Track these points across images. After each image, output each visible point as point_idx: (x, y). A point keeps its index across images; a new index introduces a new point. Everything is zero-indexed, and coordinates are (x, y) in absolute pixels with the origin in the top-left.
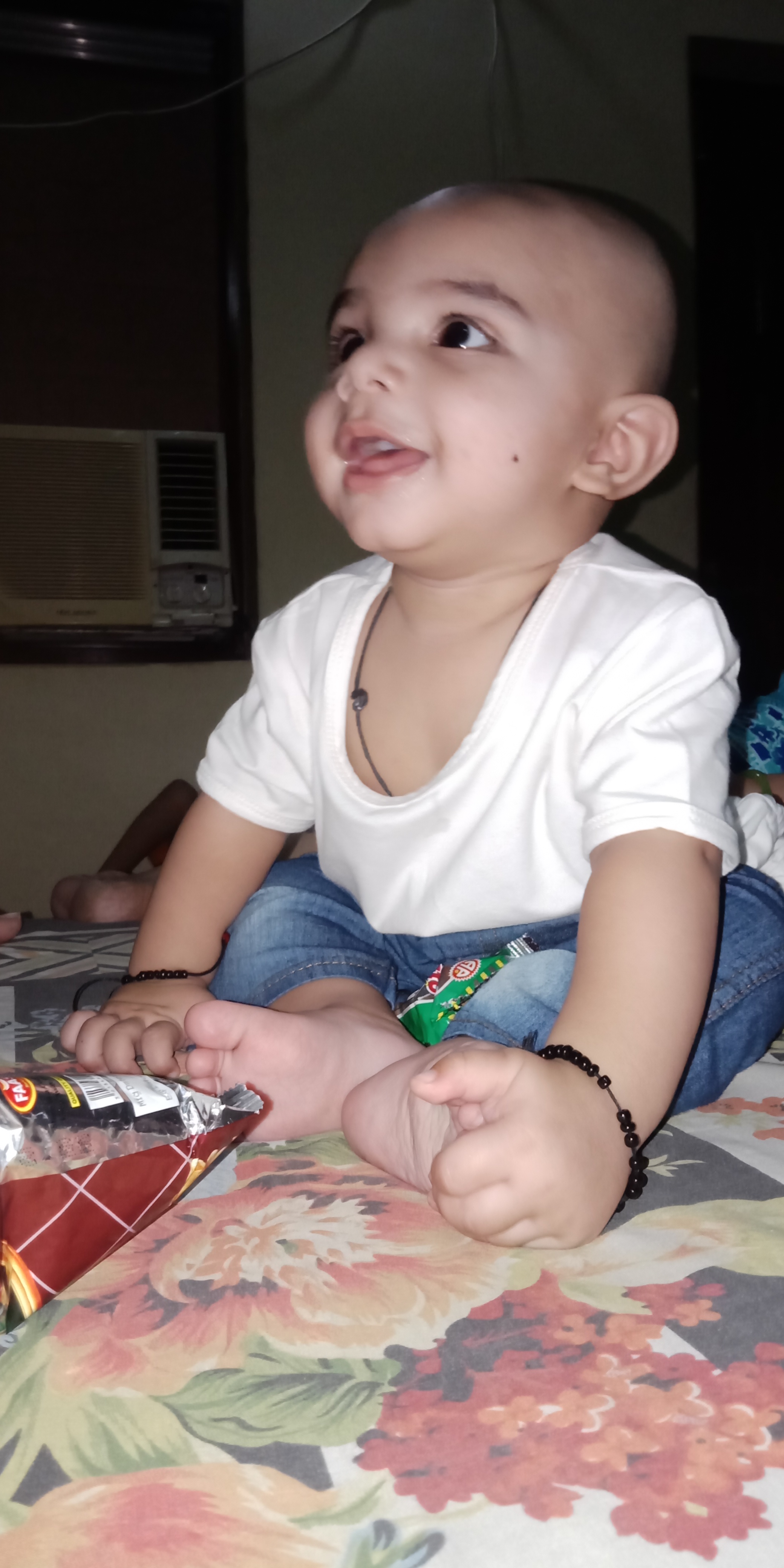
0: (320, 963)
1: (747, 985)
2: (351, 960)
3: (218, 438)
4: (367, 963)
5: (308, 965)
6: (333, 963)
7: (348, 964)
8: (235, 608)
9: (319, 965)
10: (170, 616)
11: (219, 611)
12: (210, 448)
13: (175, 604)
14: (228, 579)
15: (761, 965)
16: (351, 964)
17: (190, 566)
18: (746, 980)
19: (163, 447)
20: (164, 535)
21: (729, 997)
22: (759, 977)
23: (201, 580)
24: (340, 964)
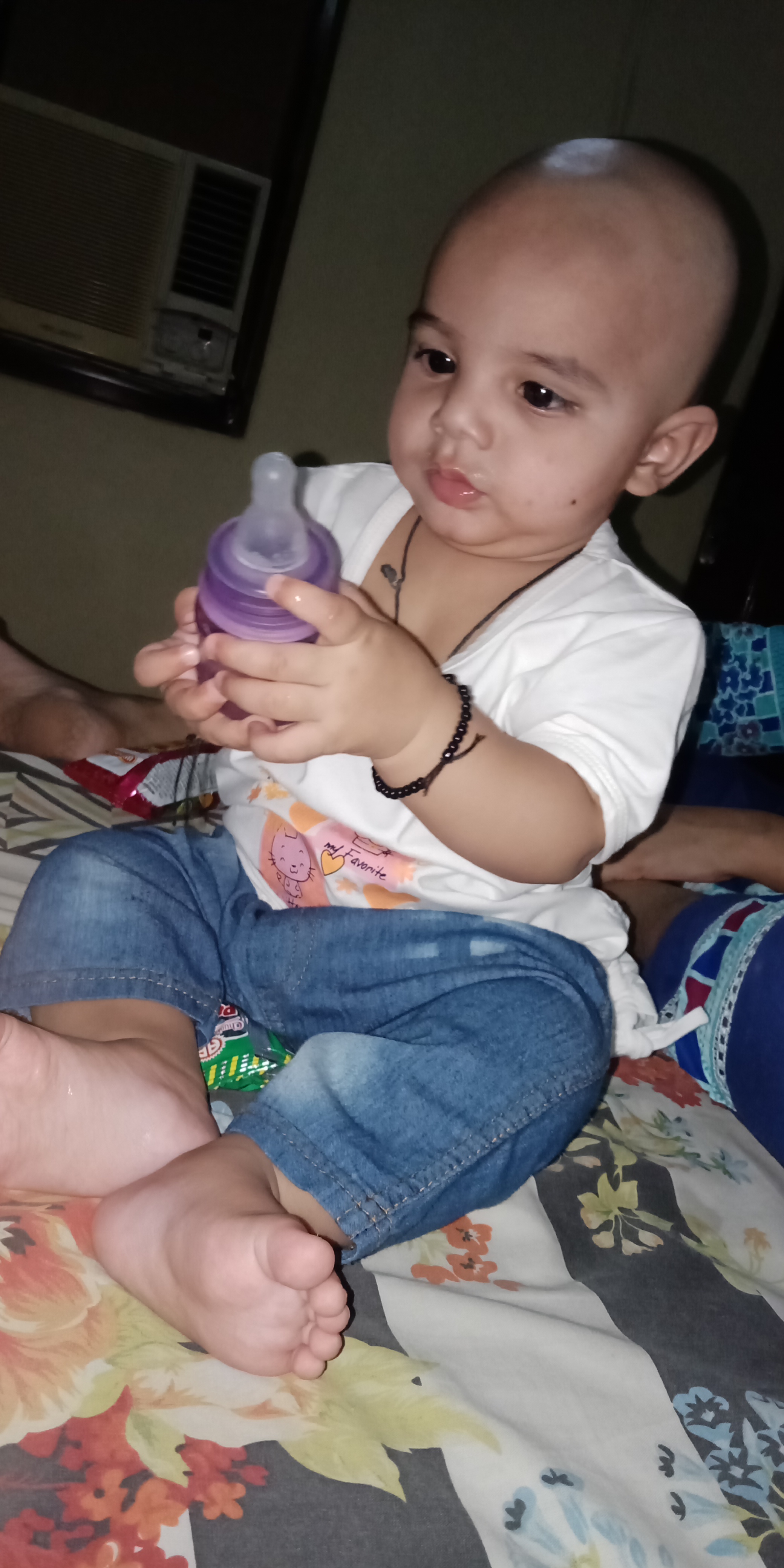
0: (145, 978)
1: (558, 1094)
2: (178, 985)
3: (264, 183)
4: (194, 991)
5: (132, 976)
6: (158, 984)
7: (173, 989)
8: (233, 377)
9: (144, 980)
10: (160, 365)
11: (213, 376)
12: (252, 191)
13: (169, 354)
14: (233, 343)
15: (577, 1072)
16: (176, 989)
17: (195, 318)
18: (559, 1087)
19: (203, 176)
20: (178, 275)
21: (538, 1105)
22: (571, 1085)
23: (205, 335)
24: (164, 987)
